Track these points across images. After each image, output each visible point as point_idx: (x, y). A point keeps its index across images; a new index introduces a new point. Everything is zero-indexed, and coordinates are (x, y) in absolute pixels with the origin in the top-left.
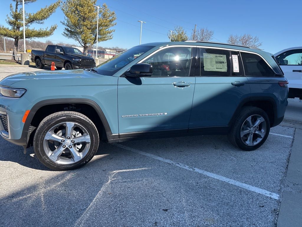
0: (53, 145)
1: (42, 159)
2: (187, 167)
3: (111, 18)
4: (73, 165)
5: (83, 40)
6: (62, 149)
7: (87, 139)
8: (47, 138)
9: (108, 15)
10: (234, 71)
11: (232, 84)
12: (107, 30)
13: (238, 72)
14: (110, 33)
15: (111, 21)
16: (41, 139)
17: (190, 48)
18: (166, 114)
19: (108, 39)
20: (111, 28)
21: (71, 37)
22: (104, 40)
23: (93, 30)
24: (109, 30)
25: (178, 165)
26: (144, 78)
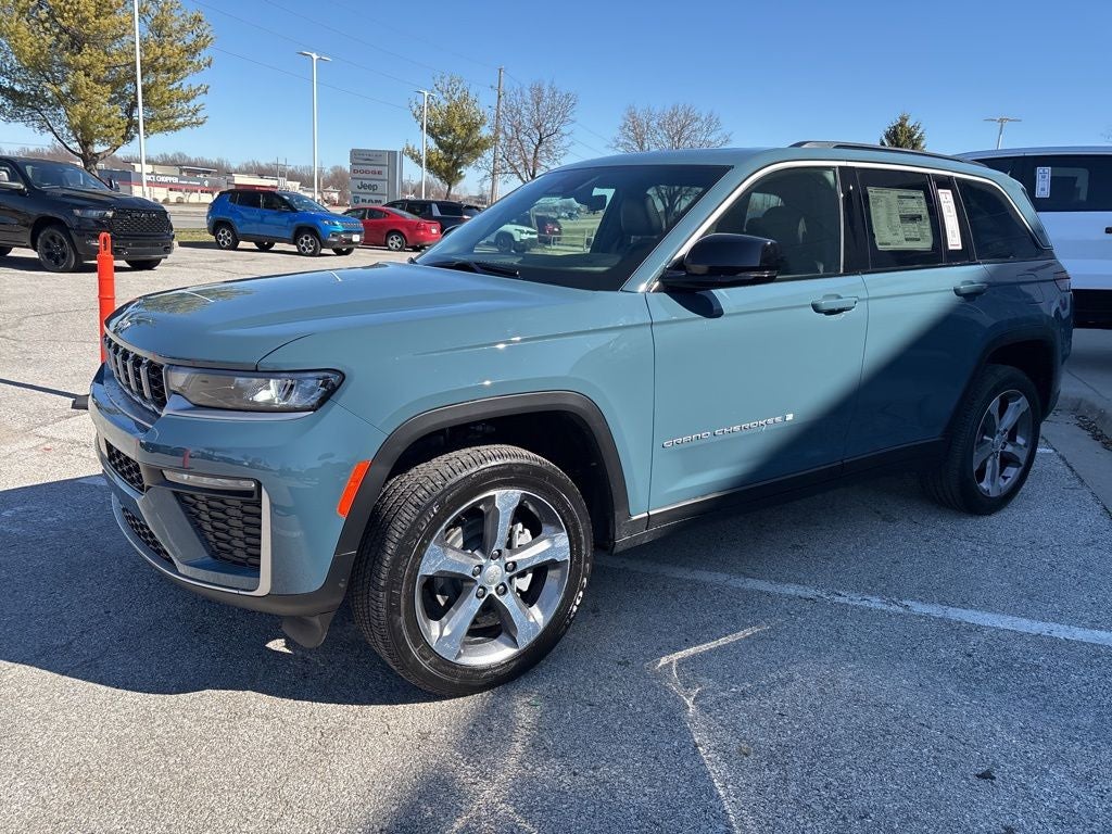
1: (410, 660)
2: (876, 603)
3: (189, 39)
5: (74, 129)
7: (561, 549)
8: (428, 567)
9: (176, 26)
10: (950, 248)
11: (956, 291)
12: (177, 85)
13: (960, 247)
14: (187, 99)
15: (192, 51)
16: (410, 575)
17: (829, 168)
18: (790, 417)
19: (184, 125)
20: (189, 81)
21: (13, 116)
22: (169, 128)
23: (118, 84)
24: (185, 88)
25: (837, 599)
26: (722, 291)
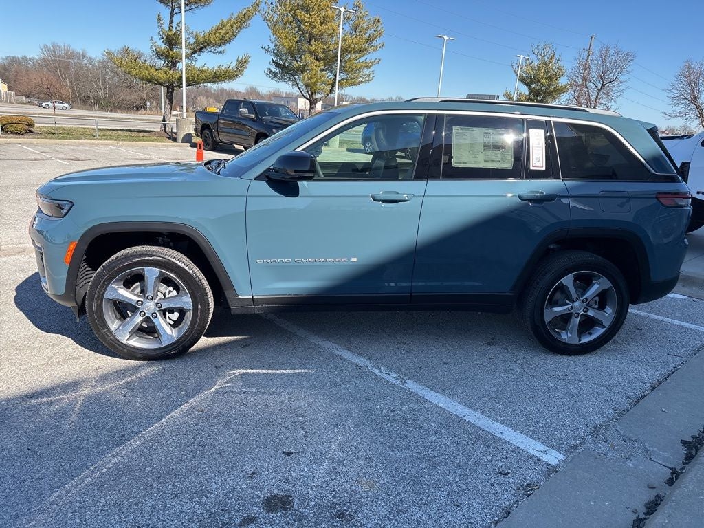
0: (123, 310)
1: (101, 335)
2: (392, 378)
3: (370, 32)
4: (158, 352)
5: (307, 85)
6: (138, 319)
7: (187, 303)
8: (109, 295)
9: (365, 26)
10: (532, 168)
11: (520, 197)
12: (362, 60)
13: (544, 169)
14: (368, 67)
15: (369, 40)
16: (98, 297)
17: (421, 115)
18: (354, 259)
19: (362, 82)
20: (369, 57)
21: (282, 79)
22: (353, 84)
23: (329, 63)
24: (368, 61)
25: (377, 371)
26: (305, 183)
